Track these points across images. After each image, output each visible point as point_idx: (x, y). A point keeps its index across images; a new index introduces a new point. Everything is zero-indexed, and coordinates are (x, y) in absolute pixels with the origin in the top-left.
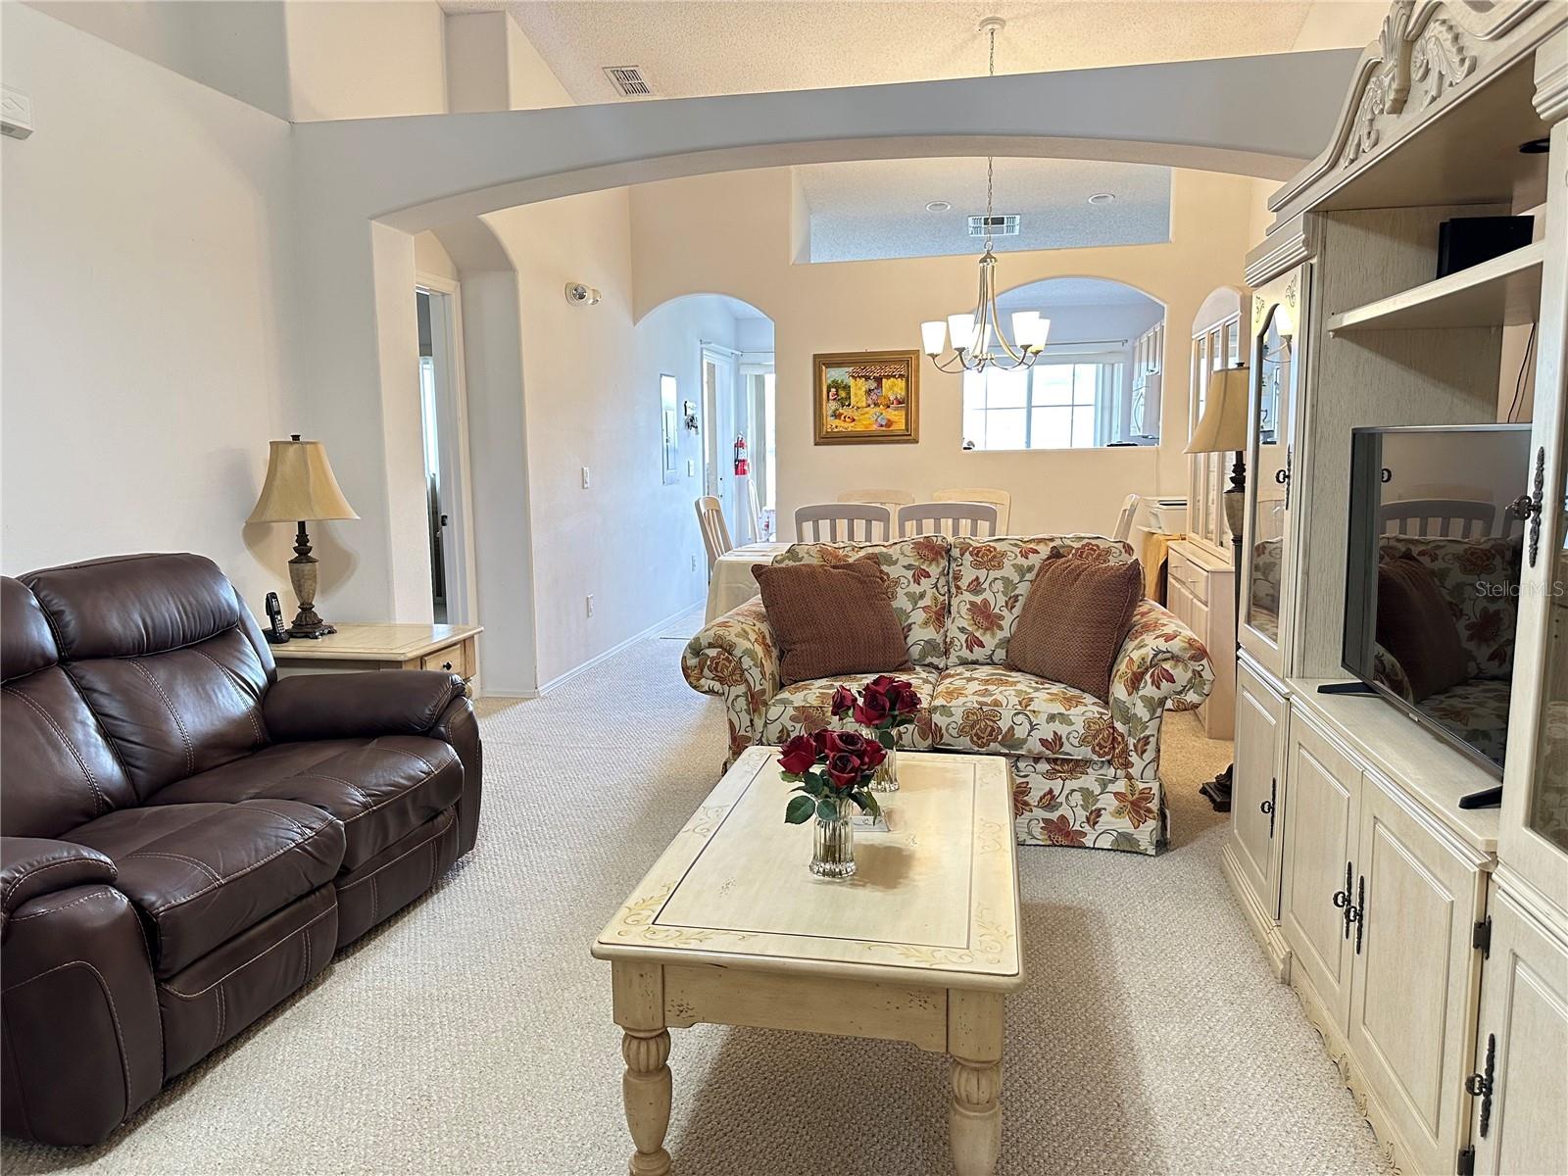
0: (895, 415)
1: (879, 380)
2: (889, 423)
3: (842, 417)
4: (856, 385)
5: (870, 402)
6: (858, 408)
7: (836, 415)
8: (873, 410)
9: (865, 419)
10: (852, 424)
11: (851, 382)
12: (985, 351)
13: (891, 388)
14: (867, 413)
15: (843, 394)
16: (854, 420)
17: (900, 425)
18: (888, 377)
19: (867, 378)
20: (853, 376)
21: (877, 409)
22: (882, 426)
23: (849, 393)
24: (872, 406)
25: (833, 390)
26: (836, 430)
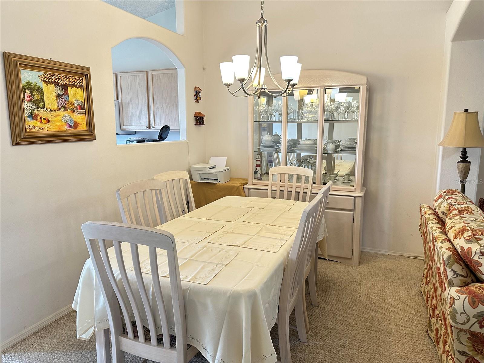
0: (80, 119)
1: (65, 87)
2: (76, 125)
3: (39, 118)
4: (48, 90)
5: (60, 106)
6: (51, 110)
7: (33, 117)
8: (62, 113)
9: (57, 121)
10: (48, 125)
11: (43, 85)
12: (262, 82)
13: (75, 95)
14: (58, 115)
15: (37, 96)
16: (48, 121)
17: (83, 127)
18: (72, 86)
19: (56, 84)
20: (44, 81)
21: (66, 113)
22: (71, 127)
23: (42, 96)
24: (62, 110)
25: (28, 92)
26: (34, 130)
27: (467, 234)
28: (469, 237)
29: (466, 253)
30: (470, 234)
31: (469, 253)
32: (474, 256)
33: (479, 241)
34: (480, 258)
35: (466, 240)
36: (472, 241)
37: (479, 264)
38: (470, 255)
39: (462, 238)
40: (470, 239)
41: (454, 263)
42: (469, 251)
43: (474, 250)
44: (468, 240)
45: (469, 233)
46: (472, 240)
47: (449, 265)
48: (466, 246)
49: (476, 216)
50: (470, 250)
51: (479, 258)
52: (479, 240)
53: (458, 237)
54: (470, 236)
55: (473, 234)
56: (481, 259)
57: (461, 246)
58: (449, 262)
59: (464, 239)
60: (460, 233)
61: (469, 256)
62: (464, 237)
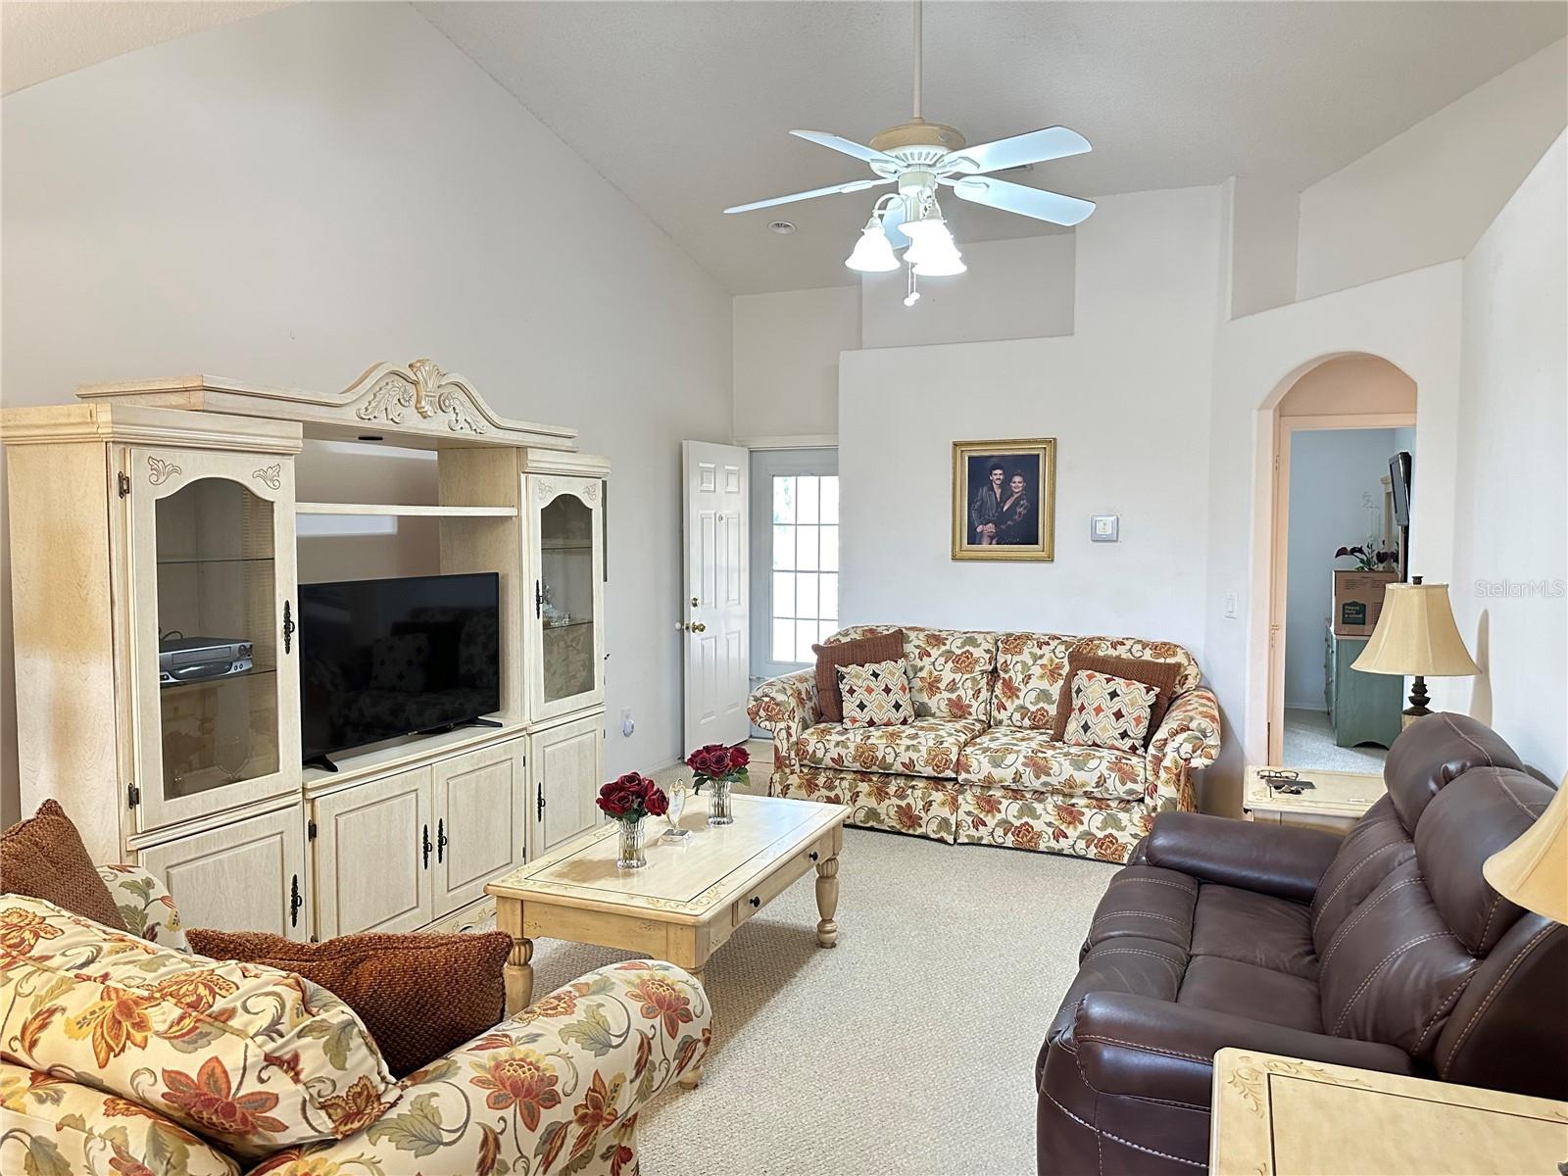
27: (165, 1014)
28: (178, 1023)
29: (202, 1085)
30: (177, 1012)
31: (216, 1082)
32: (241, 1083)
33: (229, 1023)
34: (266, 1079)
35: (175, 1041)
36: (208, 1034)
37: (266, 1100)
38: (224, 1086)
39: (154, 1042)
40: (195, 1028)
41: (186, 1150)
42: (212, 1074)
43: (232, 1062)
44: (186, 1037)
45: (170, 1010)
46: (203, 1028)
47: (174, 1168)
48: (191, 1064)
49: (70, 936)
50: (218, 1071)
51: (262, 1081)
52: (227, 1020)
53: (129, 1043)
54: (182, 1018)
55: (189, 1005)
56: (269, 1077)
57: (164, 1071)
58: (168, 1155)
59: (167, 1041)
60: (126, 1025)
61: (219, 1091)
62: (157, 1034)
